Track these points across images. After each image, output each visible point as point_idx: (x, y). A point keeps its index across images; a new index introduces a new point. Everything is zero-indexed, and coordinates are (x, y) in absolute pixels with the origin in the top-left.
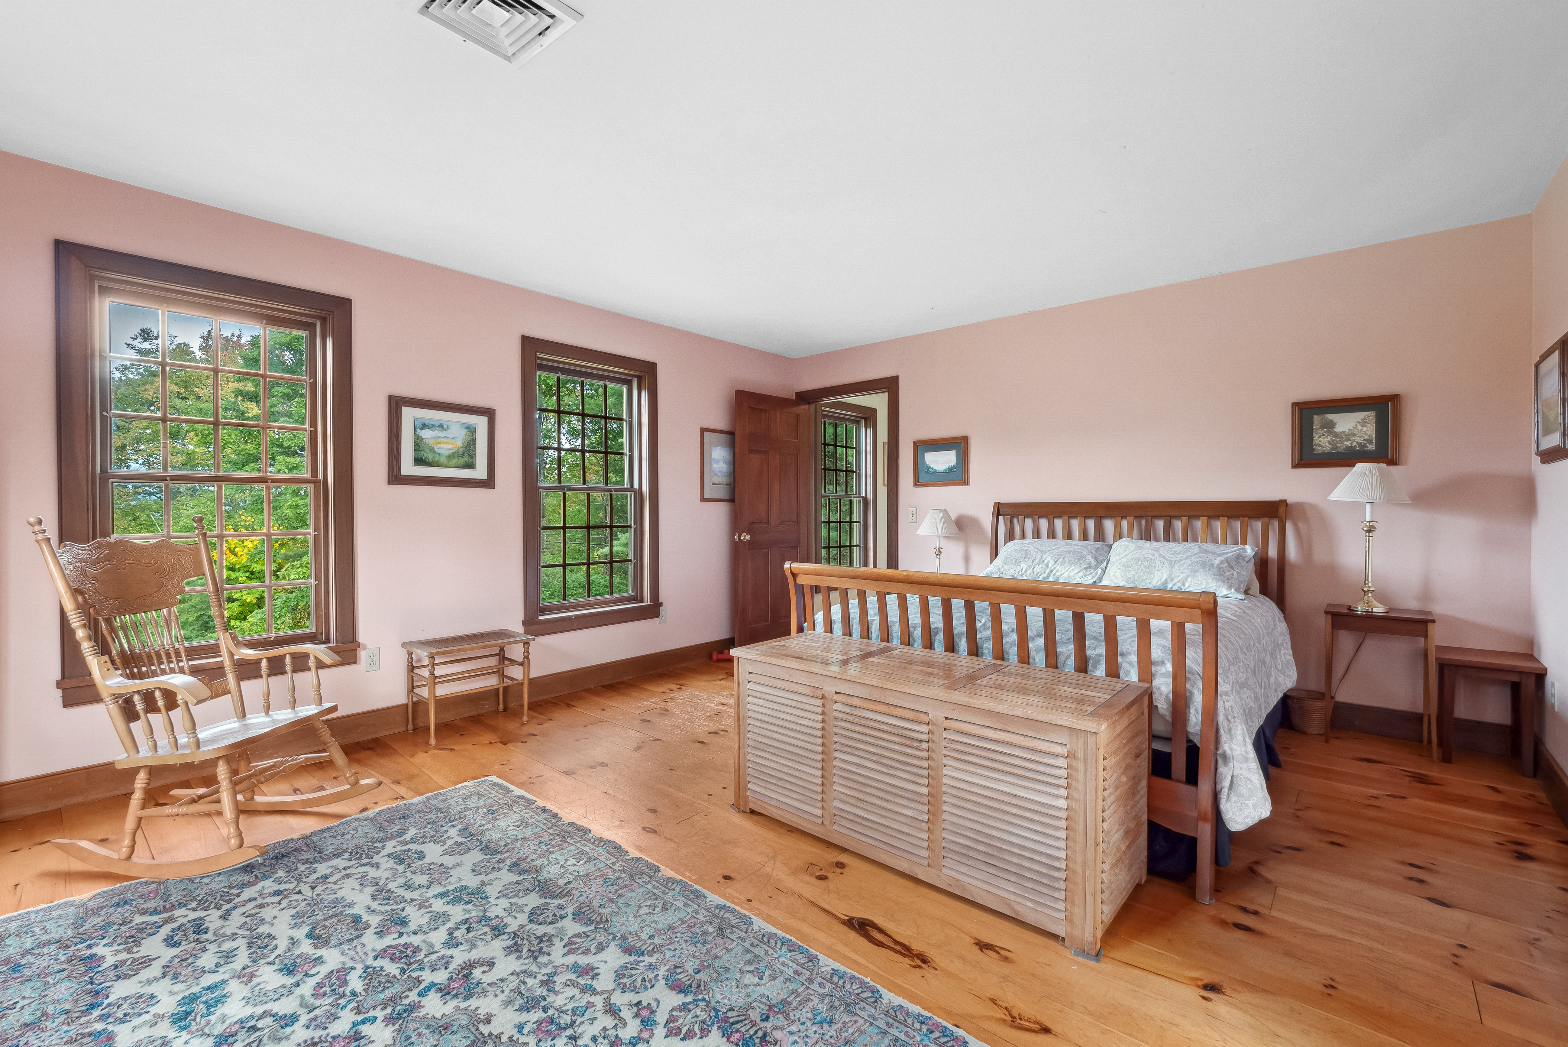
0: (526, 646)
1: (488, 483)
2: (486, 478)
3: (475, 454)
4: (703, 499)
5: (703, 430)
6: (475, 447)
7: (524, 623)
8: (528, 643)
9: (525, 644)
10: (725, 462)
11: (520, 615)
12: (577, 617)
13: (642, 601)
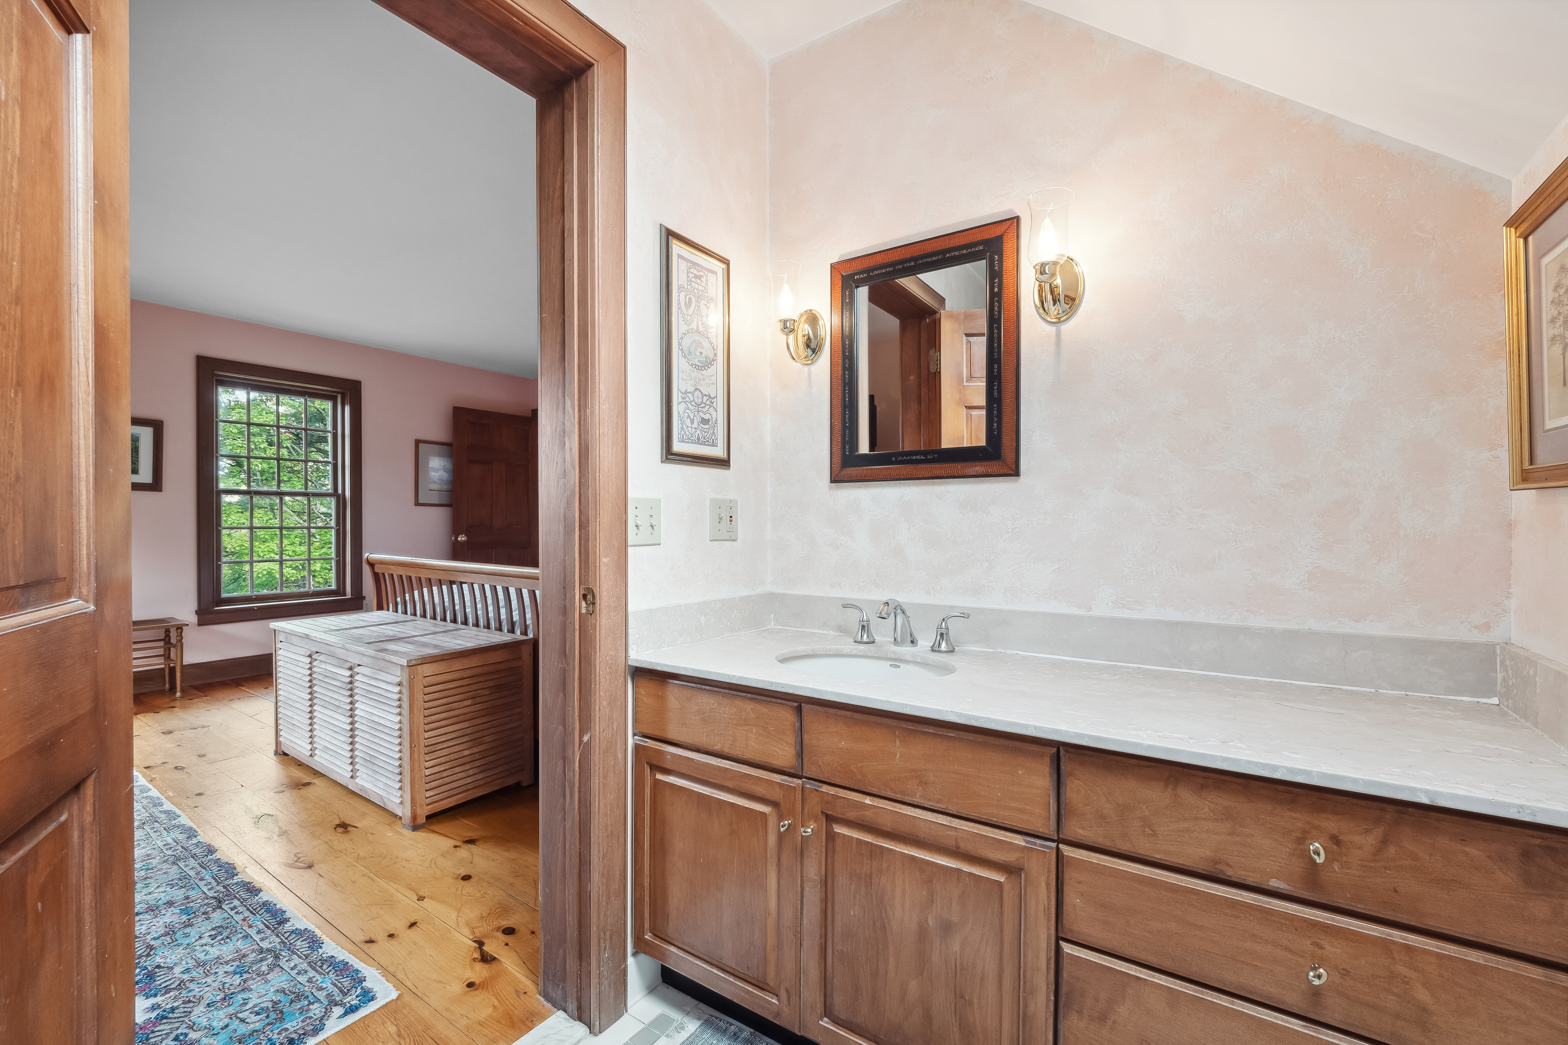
0: (179, 631)
1: (156, 485)
2: (151, 482)
3: (138, 461)
4: (417, 504)
5: (418, 442)
6: (138, 455)
7: (197, 613)
8: (181, 628)
9: (178, 628)
10: (445, 471)
11: (193, 605)
12: (259, 608)
13: (345, 594)
